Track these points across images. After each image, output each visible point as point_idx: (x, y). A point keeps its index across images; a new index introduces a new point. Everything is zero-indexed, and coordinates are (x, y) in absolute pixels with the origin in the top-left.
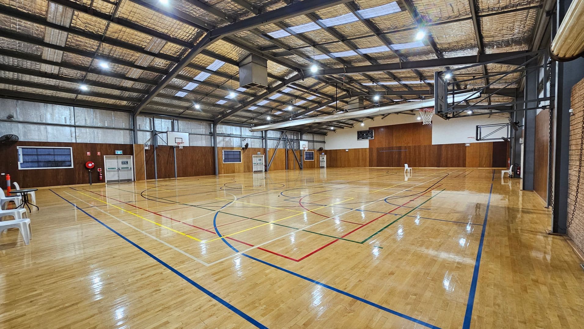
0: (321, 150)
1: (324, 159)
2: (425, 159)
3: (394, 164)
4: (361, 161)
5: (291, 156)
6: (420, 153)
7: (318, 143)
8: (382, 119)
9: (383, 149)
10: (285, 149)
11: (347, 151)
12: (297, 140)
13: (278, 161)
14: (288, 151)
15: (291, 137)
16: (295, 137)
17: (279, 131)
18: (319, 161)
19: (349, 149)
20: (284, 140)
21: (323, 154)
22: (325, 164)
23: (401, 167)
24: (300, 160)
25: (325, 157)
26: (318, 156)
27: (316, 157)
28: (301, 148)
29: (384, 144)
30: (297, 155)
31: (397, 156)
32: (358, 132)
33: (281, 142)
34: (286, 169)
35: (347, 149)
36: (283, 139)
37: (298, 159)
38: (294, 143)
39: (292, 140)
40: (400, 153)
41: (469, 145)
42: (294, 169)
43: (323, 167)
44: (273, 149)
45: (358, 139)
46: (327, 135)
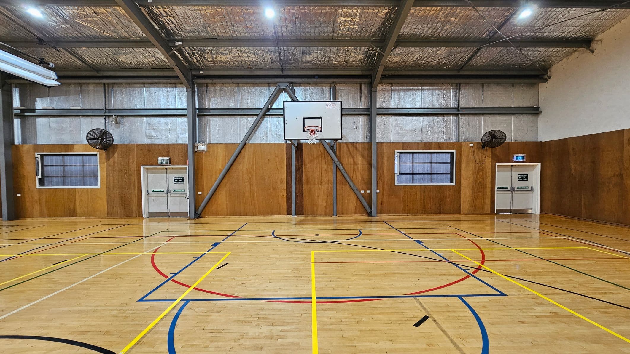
0: (494, 141)
7: (489, 117)
13: (251, 185)
18: (485, 188)
22: (533, 202)
26: (479, 170)
27: (467, 174)
44: (228, 146)
46: (546, 77)
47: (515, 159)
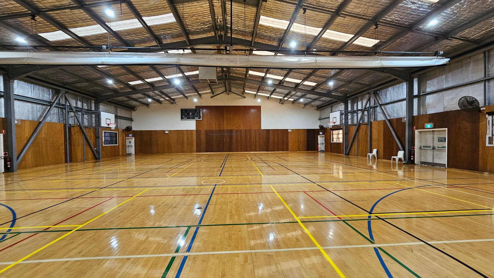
0: (128, 129)
1: (131, 141)
2: (256, 143)
3: (225, 148)
4: (186, 145)
5: (78, 138)
6: (250, 137)
7: (123, 120)
8: (211, 97)
9: (212, 131)
10: (65, 125)
11: (167, 132)
12: (88, 110)
13: (46, 147)
14: (70, 129)
15: (76, 103)
16: (85, 105)
17: (50, 88)
18: (124, 146)
19: (169, 131)
20: (62, 107)
21: (131, 135)
22: (132, 150)
23: (232, 152)
24: (96, 145)
25: (133, 140)
26: (123, 139)
27: (120, 141)
28: (103, 124)
29: (214, 127)
30: (90, 135)
31: (228, 140)
32: (182, 110)
33: (54, 110)
34: (66, 162)
35: (167, 131)
36: (59, 104)
37: (92, 142)
38: (83, 115)
39: (78, 110)
40: (231, 137)
41: (290, 131)
42: (84, 160)
43: (130, 154)
44: (32, 122)
45: (182, 118)
46: (135, 109)
47: (130, 136)
